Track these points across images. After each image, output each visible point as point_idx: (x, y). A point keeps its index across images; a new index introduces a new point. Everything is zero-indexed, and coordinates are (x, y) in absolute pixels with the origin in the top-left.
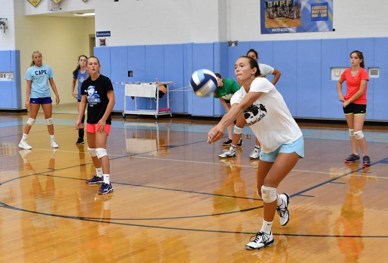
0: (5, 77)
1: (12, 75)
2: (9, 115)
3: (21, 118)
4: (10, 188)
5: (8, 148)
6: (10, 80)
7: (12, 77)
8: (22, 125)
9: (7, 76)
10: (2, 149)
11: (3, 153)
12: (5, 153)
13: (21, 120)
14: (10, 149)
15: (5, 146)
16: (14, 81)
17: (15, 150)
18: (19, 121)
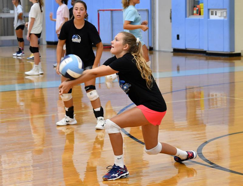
0: (216, 14)
1: (225, 13)
2: (220, 59)
3: (234, 63)
4: (217, 147)
5: (216, 98)
6: (222, 18)
7: (225, 15)
8: (234, 72)
9: (219, 13)
10: (209, 99)
11: (211, 103)
12: (213, 104)
13: (233, 65)
14: (219, 99)
15: (213, 96)
16: (226, 19)
17: (225, 101)
18: (230, 66)
